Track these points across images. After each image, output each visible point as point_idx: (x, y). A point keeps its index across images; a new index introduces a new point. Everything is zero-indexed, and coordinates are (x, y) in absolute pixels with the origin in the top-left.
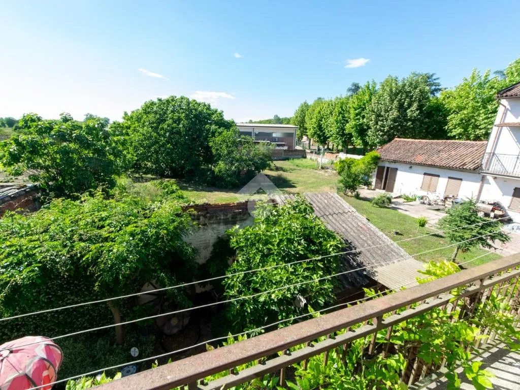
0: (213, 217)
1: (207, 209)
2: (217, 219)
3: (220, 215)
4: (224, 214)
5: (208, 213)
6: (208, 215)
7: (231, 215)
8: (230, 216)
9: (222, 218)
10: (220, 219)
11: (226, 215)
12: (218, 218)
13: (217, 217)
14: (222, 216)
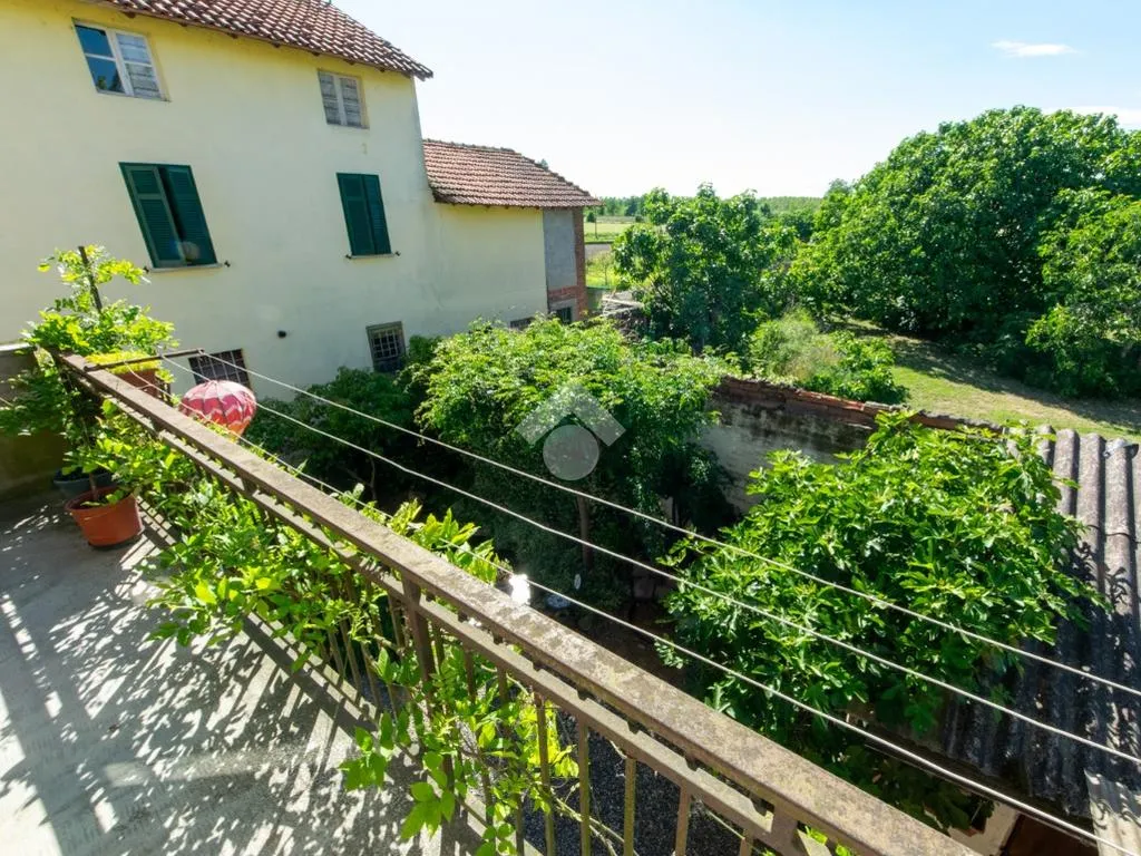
0: (790, 423)
1: (784, 400)
2: (799, 430)
3: (809, 424)
4: (817, 421)
5: (783, 409)
6: (780, 413)
7: (836, 429)
8: (832, 432)
9: (813, 430)
10: (806, 432)
11: (825, 428)
12: (802, 427)
13: (799, 423)
14: (814, 424)
